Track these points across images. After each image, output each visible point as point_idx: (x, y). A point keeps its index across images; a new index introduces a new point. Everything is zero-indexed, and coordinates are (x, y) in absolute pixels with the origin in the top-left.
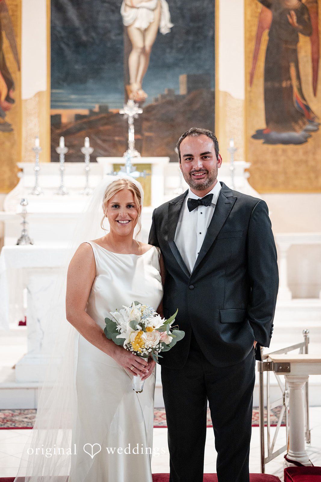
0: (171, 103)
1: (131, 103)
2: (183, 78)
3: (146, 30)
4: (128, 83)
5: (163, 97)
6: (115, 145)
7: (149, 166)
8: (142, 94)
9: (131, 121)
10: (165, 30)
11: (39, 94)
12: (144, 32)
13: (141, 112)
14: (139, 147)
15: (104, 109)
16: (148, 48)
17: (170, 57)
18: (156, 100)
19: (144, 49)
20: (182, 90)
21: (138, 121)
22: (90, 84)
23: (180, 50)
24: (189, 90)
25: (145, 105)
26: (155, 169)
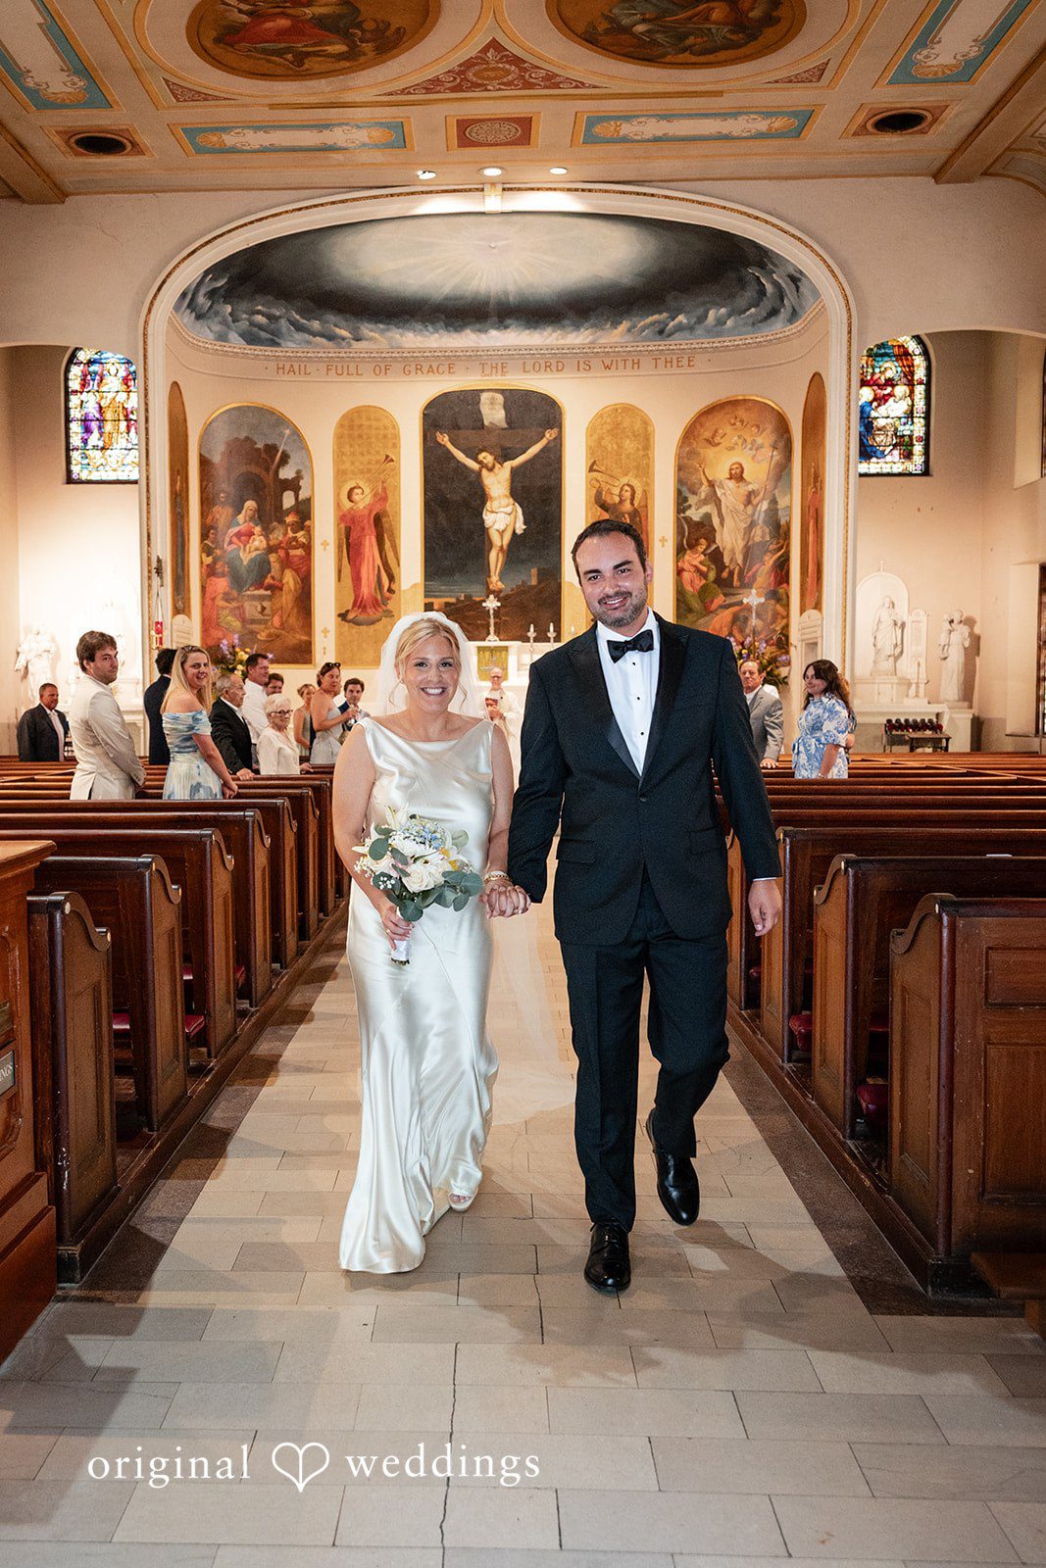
0: (524, 592)
1: (492, 597)
2: (534, 571)
3: (503, 531)
4: (490, 577)
5: (518, 587)
6: (477, 627)
7: (506, 648)
8: (500, 585)
9: (492, 612)
10: (519, 532)
11: (415, 586)
12: (502, 533)
13: (499, 604)
14: (497, 633)
15: (468, 597)
16: (505, 547)
17: (523, 555)
18: (512, 590)
19: (502, 547)
20: (534, 582)
21: (497, 612)
22: (457, 576)
23: (531, 548)
24: (539, 582)
25: (501, 595)
26: (510, 650)
